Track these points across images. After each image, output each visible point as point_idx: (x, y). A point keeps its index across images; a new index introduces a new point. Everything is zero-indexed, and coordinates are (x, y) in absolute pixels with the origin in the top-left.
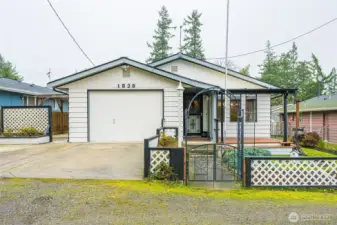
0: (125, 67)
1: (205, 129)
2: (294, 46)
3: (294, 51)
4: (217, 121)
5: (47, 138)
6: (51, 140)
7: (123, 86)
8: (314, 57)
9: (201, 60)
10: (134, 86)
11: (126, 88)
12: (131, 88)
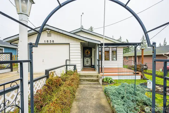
0: (48, 31)
1: (93, 64)
2: (120, 37)
3: (120, 39)
4: (99, 60)
5: (10, 70)
6: (12, 71)
7: (48, 41)
8: (127, 40)
9: (91, 31)
10: (53, 41)
11: (49, 43)
12: (52, 43)
